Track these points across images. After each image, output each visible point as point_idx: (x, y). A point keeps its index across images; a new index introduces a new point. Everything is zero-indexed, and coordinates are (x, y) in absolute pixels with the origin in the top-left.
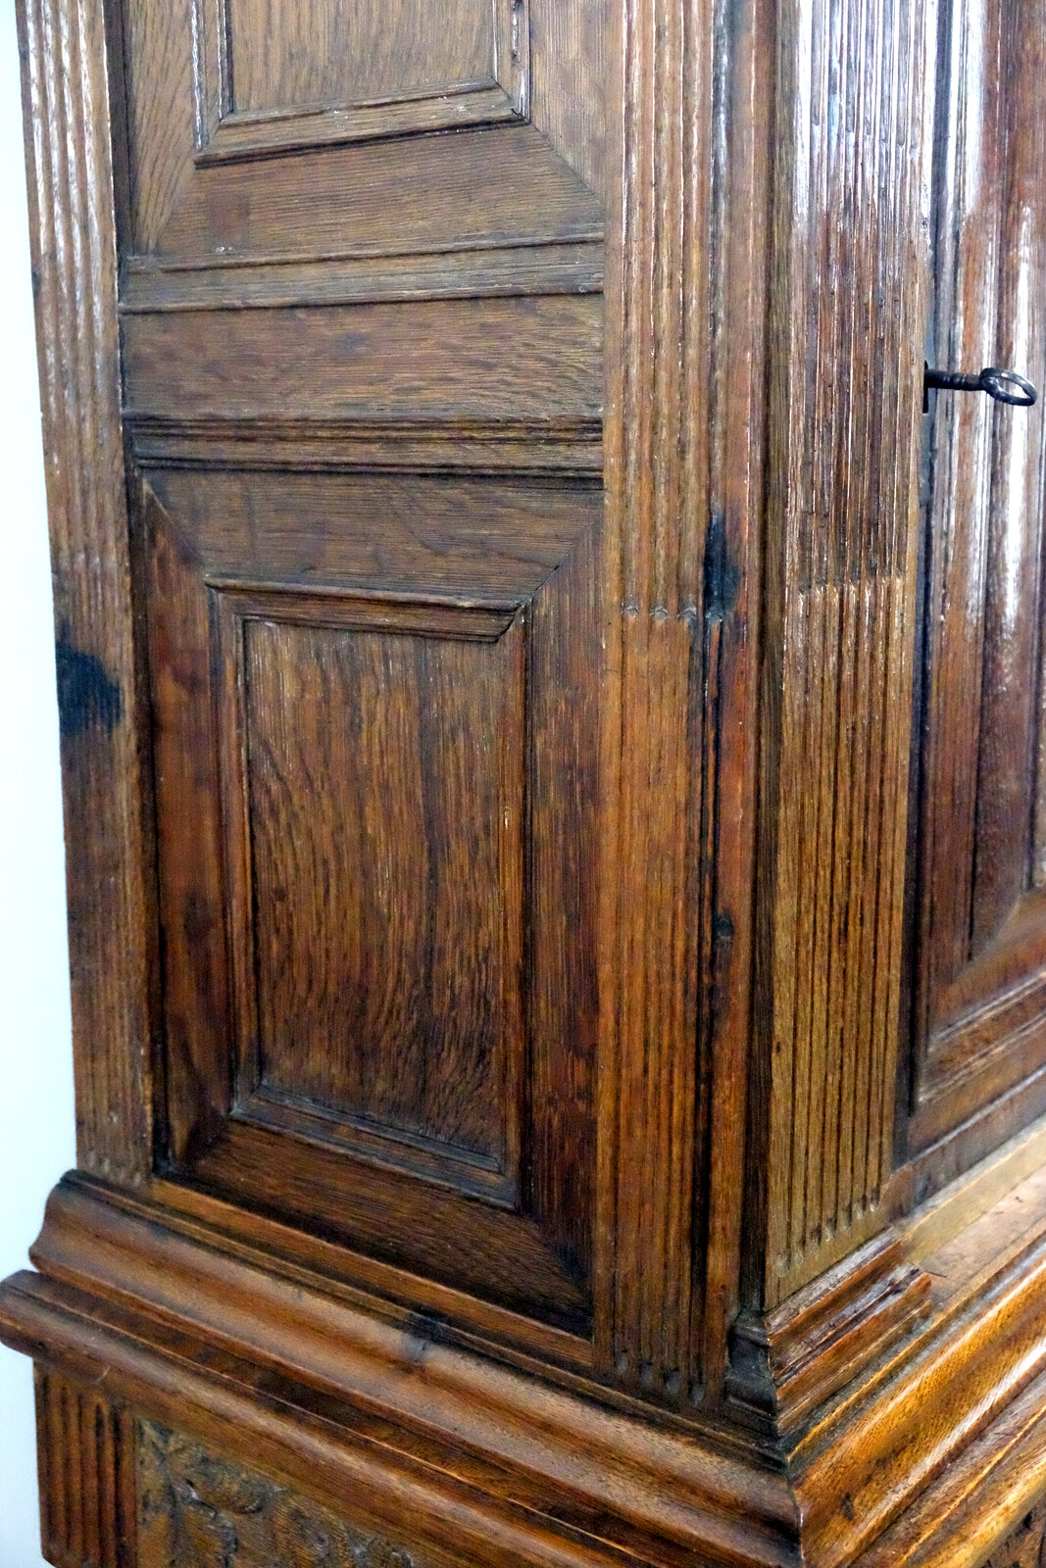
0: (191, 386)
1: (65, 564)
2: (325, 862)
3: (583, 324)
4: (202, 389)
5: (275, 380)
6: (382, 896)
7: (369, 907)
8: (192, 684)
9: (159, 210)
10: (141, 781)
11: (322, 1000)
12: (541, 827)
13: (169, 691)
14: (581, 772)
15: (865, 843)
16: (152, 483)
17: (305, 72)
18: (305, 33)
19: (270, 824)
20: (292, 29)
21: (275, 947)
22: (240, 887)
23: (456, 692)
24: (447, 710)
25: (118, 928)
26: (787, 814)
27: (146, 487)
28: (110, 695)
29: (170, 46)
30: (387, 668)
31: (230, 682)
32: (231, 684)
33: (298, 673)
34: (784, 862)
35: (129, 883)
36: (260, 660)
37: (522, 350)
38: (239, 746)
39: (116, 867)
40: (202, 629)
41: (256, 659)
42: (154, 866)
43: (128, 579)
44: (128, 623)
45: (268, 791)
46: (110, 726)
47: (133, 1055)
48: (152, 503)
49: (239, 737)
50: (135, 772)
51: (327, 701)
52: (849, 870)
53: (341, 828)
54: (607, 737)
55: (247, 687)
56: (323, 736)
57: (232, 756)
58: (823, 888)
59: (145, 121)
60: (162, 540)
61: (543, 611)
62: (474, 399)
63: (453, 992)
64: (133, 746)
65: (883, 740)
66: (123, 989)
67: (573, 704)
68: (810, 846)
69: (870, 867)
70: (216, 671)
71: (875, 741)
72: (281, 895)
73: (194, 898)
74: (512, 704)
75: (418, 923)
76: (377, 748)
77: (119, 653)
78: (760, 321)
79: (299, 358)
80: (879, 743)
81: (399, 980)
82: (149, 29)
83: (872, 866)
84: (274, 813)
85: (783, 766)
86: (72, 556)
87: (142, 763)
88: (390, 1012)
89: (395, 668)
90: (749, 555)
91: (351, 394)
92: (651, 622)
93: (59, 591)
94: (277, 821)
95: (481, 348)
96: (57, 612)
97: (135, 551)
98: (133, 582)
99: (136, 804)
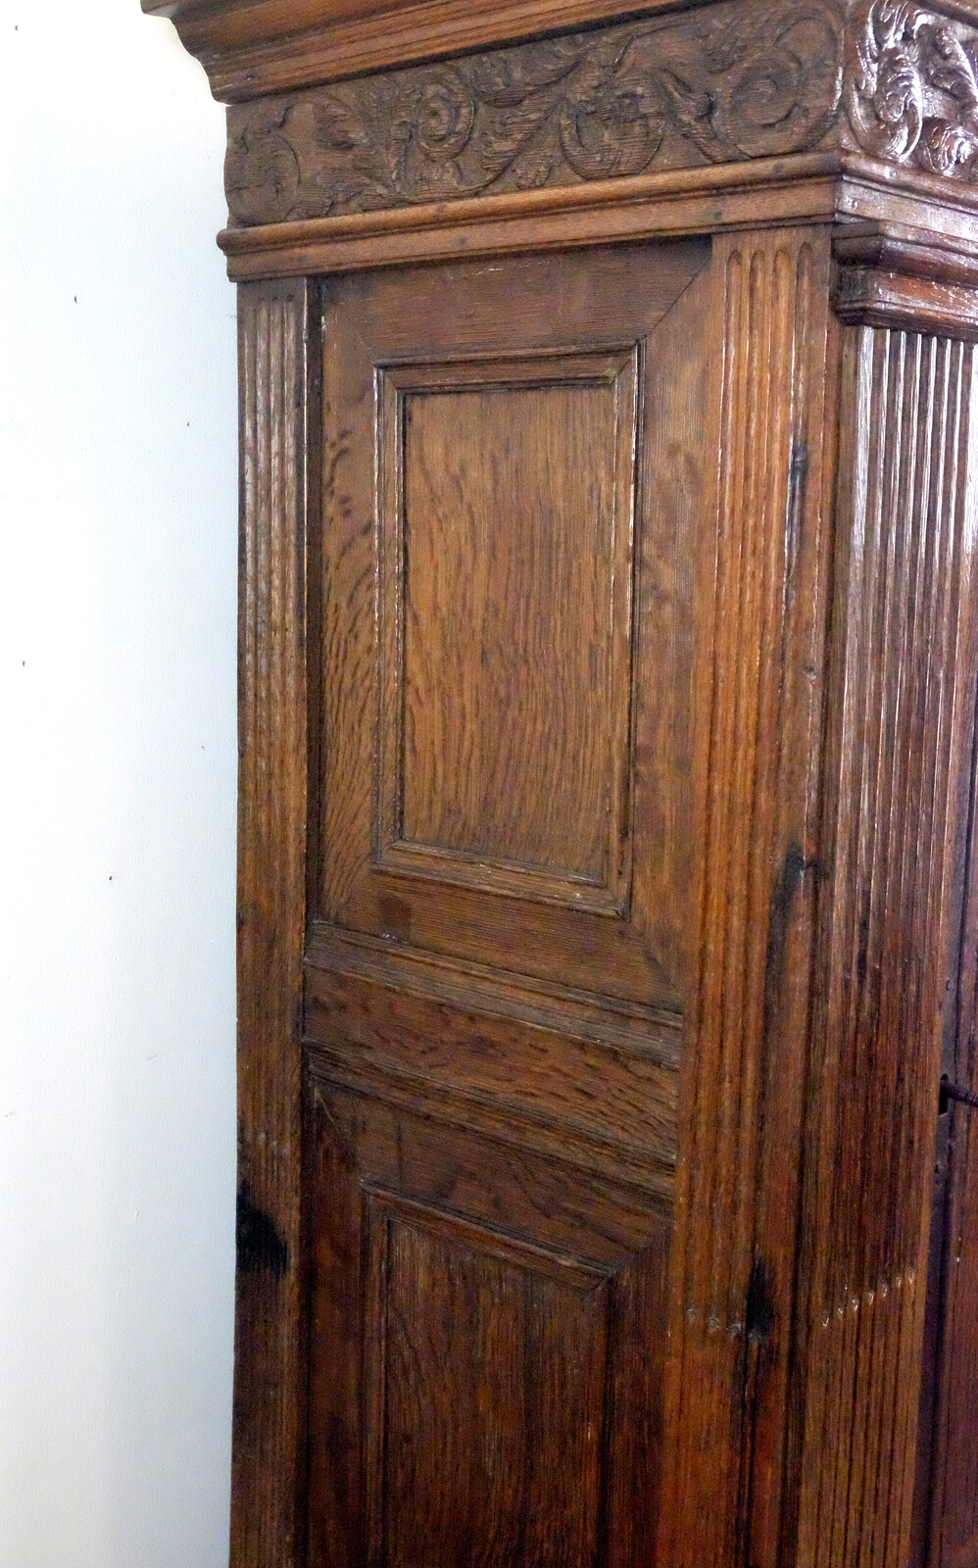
0: (358, 1035)
1: (249, 1136)
2: (444, 1425)
3: (664, 1089)
4: (367, 1042)
5: (423, 1052)
6: (488, 1462)
7: (478, 1468)
8: (345, 1255)
9: (339, 891)
10: (300, 1323)
11: (436, 1528)
12: (617, 1447)
13: (326, 1256)
14: (649, 1414)
15: (877, 1491)
16: (321, 1092)
17: (459, 827)
18: (461, 796)
19: (401, 1382)
20: (452, 793)
21: (400, 1477)
22: (375, 1424)
23: (555, 1320)
24: (547, 1332)
25: (274, 1434)
26: (807, 1493)
27: (317, 1095)
28: (278, 1252)
29: (356, 775)
30: (501, 1287)
31: (375, 1268)
32: (377, 1269)
33: (430, 1271)
34: (804, 1529)
35: (285, 1398)
36: (401, 1252)
37: (616, 1092)
38: (380, 1317)
39: (276, 1386)
40: (356, 1219)
41: (397, 1250)
42: (306, 1389)
43: (298, 1167)
44: (297, 1200)
45: (401, 1354)
46: (278, 1274)
47: (280, 1540)
48: (320, 1109)
49: (381, 1309)
50: (295, 1317)
51: (452, 1299)
52: (861, 1515)
53: (458, 1400)
54: (669, 1405)
55: (389, 1272)
56: (448, 1325)
57: (375, 1320)
58: (839, 1535)
59: (333, 822)
60: (328, 1141)
61: (625, 1283)
62: (577, 1117)
63: (542, 1553)
64: (294, 1298)
65: (895, 1404)
66: (273, 1484)
67: (646, 1360)
68: (827, 1508)
69: (881, 1506)
70: (365, 1254)
71: (888, 1407)
72: (407, 1438)
73: (336, 1421)
74: (598, 1349)
75: (516, 1491)
76: (489, 1346)
77: (289, 1221)
78: (797, 1122)
79: (443, 1042)
80: (891, 1408)
81: (498, 1532)
82: (340, 757)
83: (882, 1506)
84: (405, 1372)
85: (805, 1453)
86: (256, 1134)
87: (302, 1309)
88: (490, 1556)
89: (507, 1289)
90: (783, 1299)
91: (483, 1082)
92: (706, 1327)
93: (242, 1157)
94: (407, 1380)
95: (584, 1079)
96: (240, 1173)
97: (306, 1144)
98: (302, 1169)
99: (296, 1343)
